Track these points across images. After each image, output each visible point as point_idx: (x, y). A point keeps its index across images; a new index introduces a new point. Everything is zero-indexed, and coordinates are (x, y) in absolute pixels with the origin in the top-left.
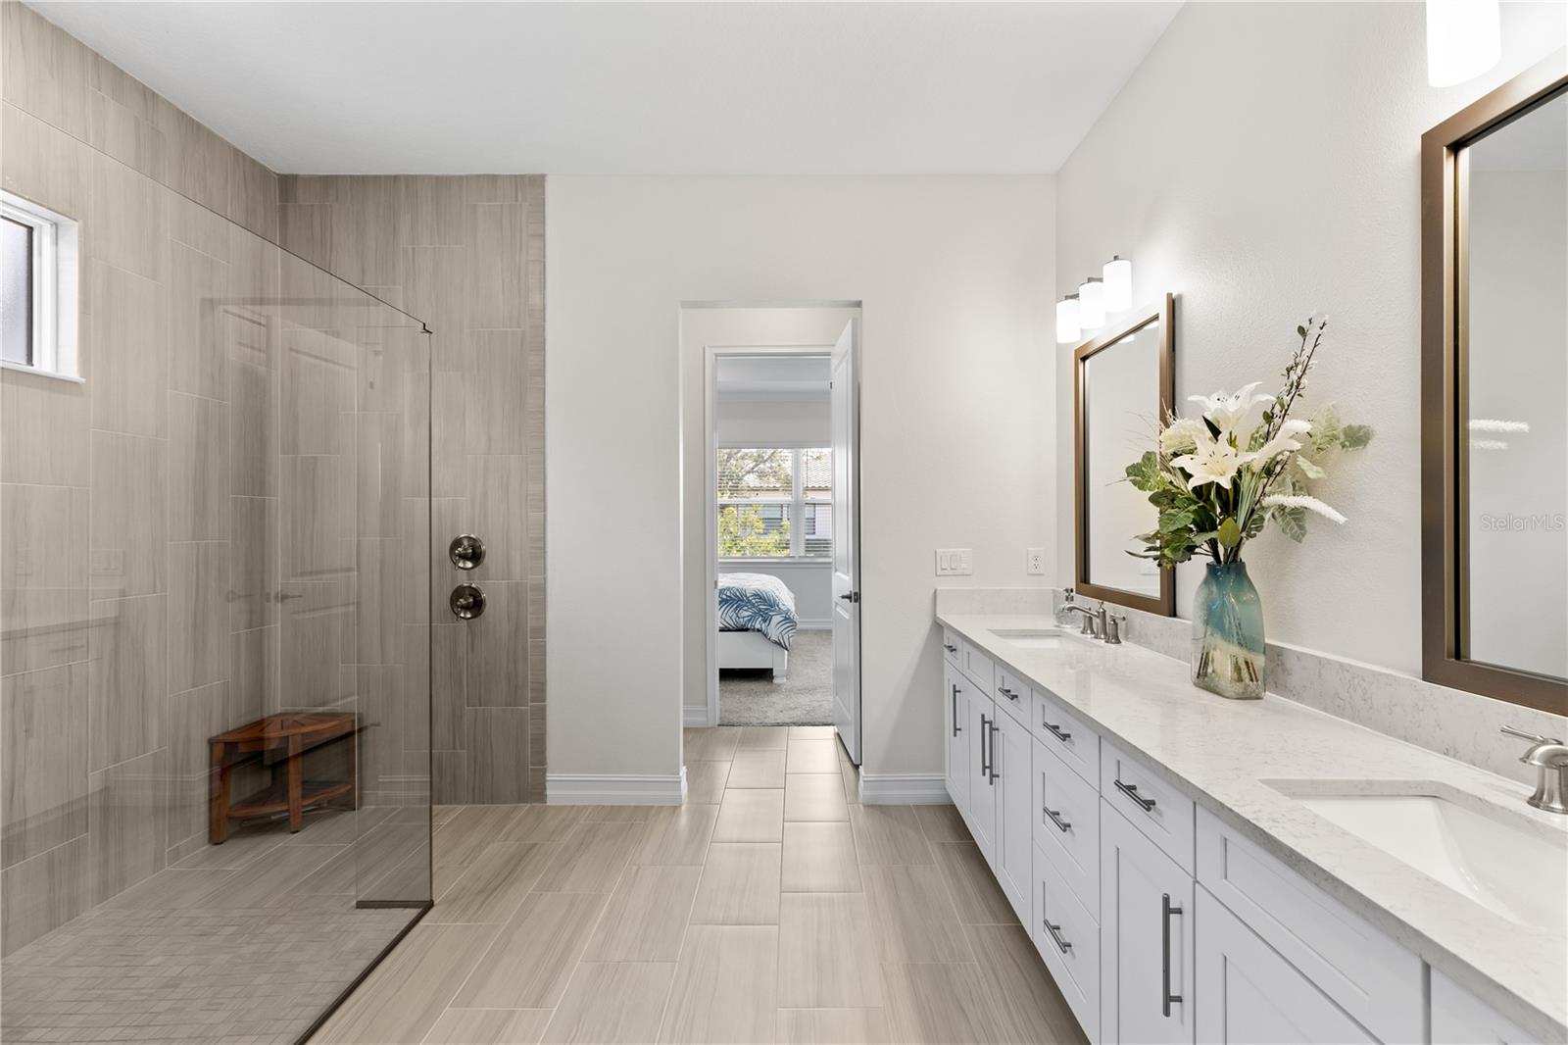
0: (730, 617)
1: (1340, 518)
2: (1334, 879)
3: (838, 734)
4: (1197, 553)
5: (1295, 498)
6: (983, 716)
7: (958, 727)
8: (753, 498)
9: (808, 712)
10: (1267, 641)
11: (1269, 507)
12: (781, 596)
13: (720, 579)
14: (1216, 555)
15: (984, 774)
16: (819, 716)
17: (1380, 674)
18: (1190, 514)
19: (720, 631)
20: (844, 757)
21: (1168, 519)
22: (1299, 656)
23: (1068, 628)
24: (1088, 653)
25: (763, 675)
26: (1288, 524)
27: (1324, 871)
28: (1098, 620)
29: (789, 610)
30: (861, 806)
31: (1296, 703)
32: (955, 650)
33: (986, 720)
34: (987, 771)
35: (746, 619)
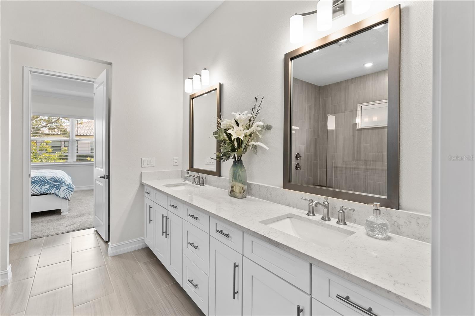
0: (37, 189)
1: (268, 148)
2: (289, 248)
3: (96, 231)
4: (230, 158)
5: (257, 143)
6: (163, 215)
7: (151, 220)
8: (45, 138)
9: (81, 224)
10: (248, 182)
11: (250, 145)
12: (66, 178)
13: (32, 173)
14: (235, 158)
15: (163, 235)
16: (86, 225)
17: (274, 188)
18: (230, 147)
19: (32, 196)
20: (100, 239)
21: (225, 148)
22: (255, 185)
23: (187, 182)
24: (194, 189)
25: (56, 212)
26: (254, 150)
27: (286, 246)
28: (198, 179)
29: (70, 184)
30: (110, 257)
31: (254, 198)
32: (150, 193)
33: (164, 216)
34: (164, 234)
35: (46, 190)
